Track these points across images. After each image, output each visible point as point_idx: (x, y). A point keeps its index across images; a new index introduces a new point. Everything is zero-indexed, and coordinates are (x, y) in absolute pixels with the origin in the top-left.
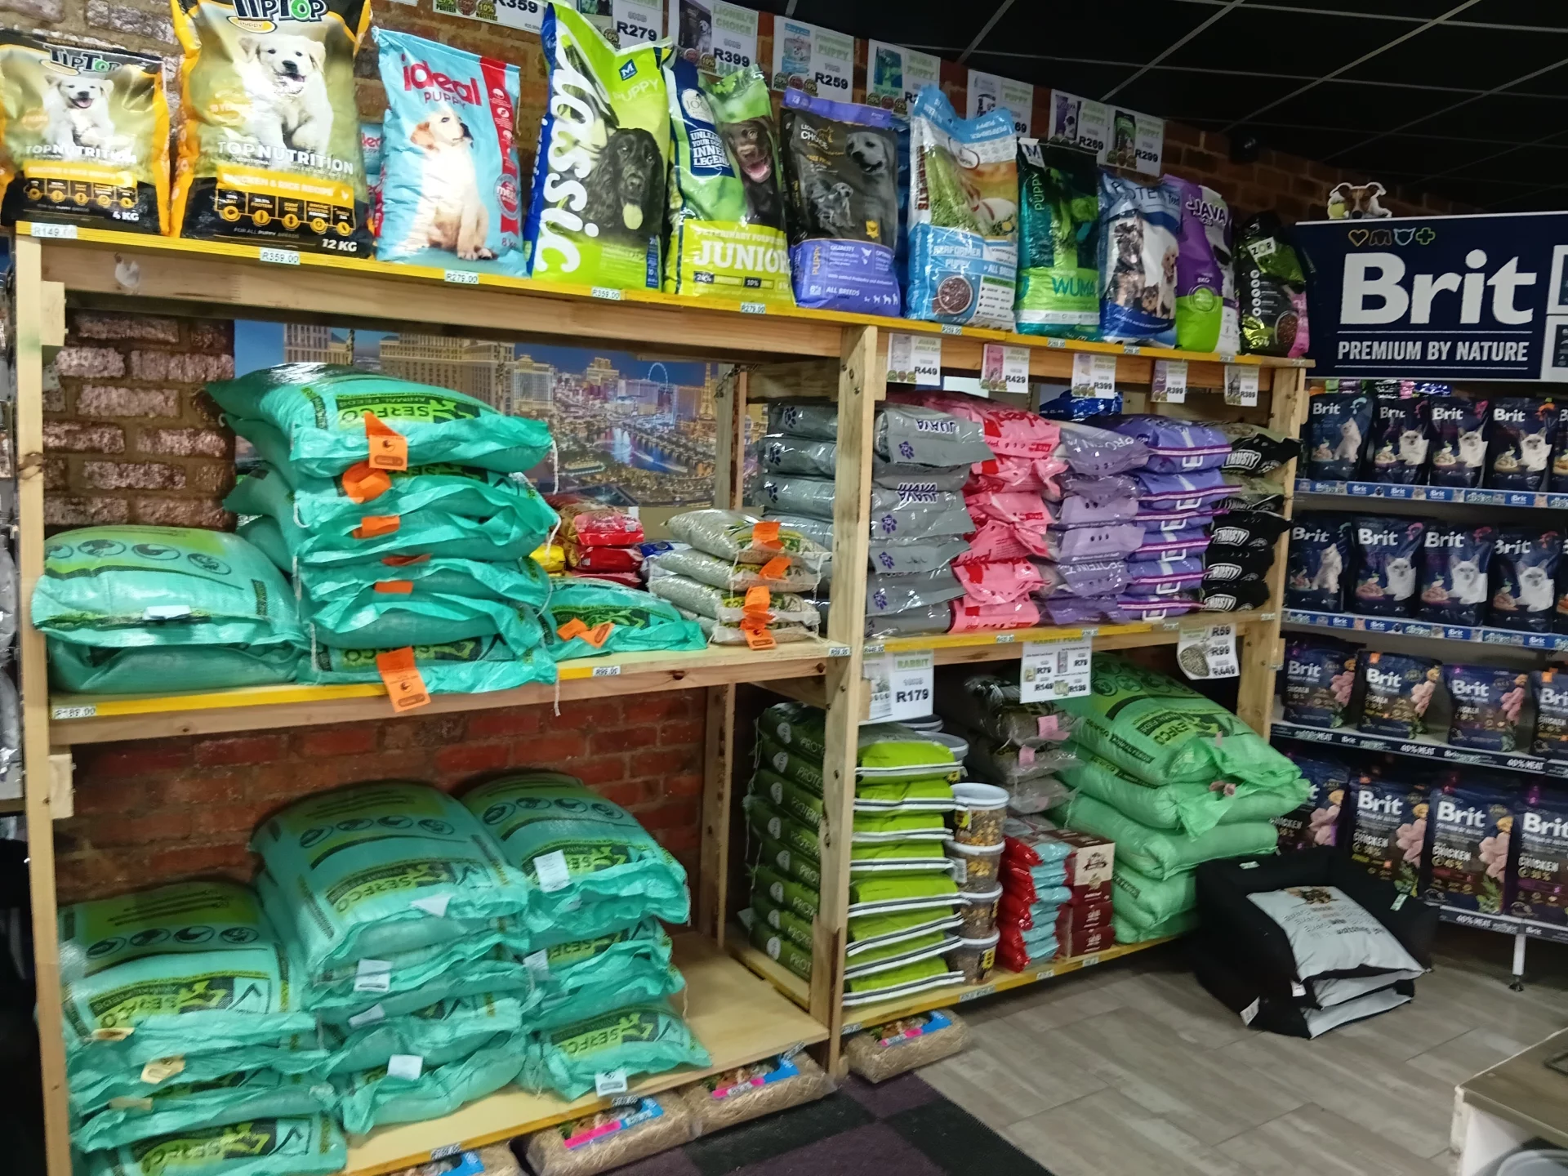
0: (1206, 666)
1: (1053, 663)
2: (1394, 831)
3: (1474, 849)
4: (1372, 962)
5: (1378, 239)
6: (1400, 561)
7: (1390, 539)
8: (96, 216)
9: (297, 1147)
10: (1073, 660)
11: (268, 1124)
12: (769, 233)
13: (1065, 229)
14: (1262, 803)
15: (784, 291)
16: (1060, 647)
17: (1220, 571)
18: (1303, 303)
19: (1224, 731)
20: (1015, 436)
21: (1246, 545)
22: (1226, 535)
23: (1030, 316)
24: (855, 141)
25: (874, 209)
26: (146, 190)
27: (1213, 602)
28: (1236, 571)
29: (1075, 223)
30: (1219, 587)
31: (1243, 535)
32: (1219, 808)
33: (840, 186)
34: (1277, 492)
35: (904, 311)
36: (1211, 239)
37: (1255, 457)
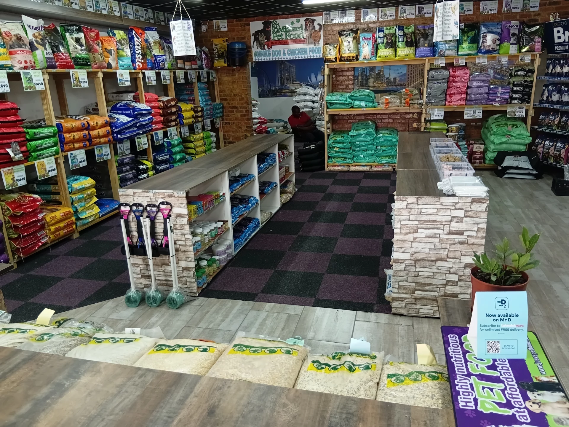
0: (515, 115)
1: (472, 112)
2: (549, 149)
3: (560, 152)
5: (558, 25)
6: (555, 93)
7: (554, 88)
8: (332, 61)
9: (349, 161)
10: (477, 111)
11: (346, 158)
12: (409, 48)
13: (465, 38)
14: (519, 141)
15: (412, 56)
16: (474, 109)
17: (515, 96)
18: (540, 40)
19: (517, 127)
20: (459, 73)
21: (523, 91)
22: (517, 88)
23: (460, 53)
24: (427, 32)
25: (427, 42)
26: (336, 58)
27: (514, 102)
28: (520, 96)
29: (468, 37)
30: (516, 99)
31: (522, 88)
32: (504, 140)
33: (422, 39)
34: (531, 79)
35: (434, 56)
36: (512, 32)
37: (524, 73)
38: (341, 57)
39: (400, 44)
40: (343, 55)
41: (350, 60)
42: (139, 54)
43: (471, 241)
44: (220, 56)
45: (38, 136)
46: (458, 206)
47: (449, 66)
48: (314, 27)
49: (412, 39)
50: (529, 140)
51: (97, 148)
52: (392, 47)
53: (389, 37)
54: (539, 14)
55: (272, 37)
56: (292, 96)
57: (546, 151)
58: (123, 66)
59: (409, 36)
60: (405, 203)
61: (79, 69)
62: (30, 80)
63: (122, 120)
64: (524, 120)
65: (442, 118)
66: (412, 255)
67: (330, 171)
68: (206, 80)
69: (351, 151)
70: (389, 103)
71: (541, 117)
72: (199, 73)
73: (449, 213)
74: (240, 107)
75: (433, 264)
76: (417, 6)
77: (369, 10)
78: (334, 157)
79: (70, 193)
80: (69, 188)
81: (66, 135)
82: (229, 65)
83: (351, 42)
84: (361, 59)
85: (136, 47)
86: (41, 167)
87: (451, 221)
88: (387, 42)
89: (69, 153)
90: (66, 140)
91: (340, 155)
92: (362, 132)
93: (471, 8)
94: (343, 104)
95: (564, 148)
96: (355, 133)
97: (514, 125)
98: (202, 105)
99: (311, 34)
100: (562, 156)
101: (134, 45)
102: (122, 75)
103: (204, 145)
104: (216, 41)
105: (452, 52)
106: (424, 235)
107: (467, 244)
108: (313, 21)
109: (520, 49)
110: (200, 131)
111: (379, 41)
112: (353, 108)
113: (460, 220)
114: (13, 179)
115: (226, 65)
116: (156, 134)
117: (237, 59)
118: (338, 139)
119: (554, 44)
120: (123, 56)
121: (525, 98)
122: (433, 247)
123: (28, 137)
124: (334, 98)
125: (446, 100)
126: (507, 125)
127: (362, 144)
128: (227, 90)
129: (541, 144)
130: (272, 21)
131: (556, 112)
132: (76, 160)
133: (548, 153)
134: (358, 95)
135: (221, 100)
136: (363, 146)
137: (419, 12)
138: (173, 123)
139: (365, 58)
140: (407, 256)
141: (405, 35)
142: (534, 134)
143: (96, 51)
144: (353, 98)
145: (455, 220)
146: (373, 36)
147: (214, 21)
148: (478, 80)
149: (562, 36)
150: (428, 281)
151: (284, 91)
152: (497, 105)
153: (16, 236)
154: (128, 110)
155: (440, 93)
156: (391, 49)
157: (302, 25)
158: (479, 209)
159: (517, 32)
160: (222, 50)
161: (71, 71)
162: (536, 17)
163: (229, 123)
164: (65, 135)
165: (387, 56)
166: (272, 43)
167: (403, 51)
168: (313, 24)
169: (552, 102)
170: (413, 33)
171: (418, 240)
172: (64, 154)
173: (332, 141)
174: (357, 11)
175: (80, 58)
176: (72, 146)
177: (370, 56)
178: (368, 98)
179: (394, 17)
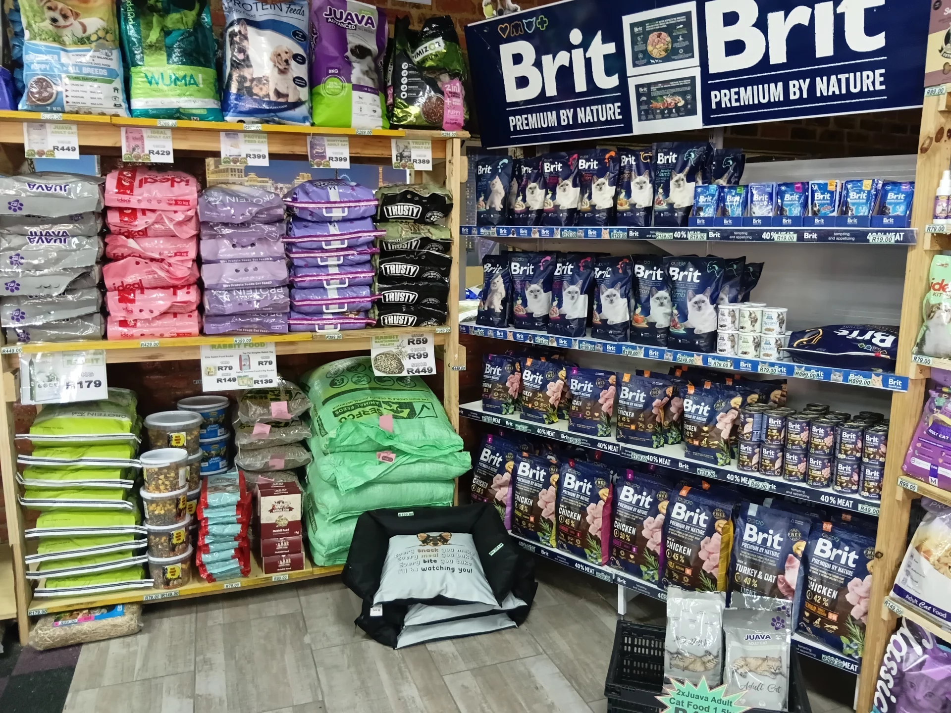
0: (401, 369)
1: (235, 363)
2: (537, 494)
3: (583, 511)
4: (449, 595)
6: (534, 287)
7: (530, 270)
10: (254, 360)
13: (155, 36)
14: (427, 469)
16: (240, 351)
17: (395, 296)
18: (459, 87)
19: (412, 414)
20: (149, 194)
21: (419, 278)
22: (395, 269)
27: (391, 319)
28: (412, 296)
29: (166, 32)
30: (396, 308)
31: (413, 269)
32: (373, 470)
34: (444, 235)
35: (14, 105)
36: (353, 40)
37: (416, 209)
50: (462, 462)
57: (524, 500)
64: (433, 385)
65: (102, 393)
71: (490, 371)
95: (594, 497)
97: (402, 406)
100: (593, 530)
105: (101, 96)
109: (390, 110)
119: (505, 109)
121: (430, 310)
125: (104, 312)
126: (377, 406)
129: (502, 470)
133: (535, 510)
142: (474, 436)
152: (329, 334)
155: (67, 281)
169: (529, 321)
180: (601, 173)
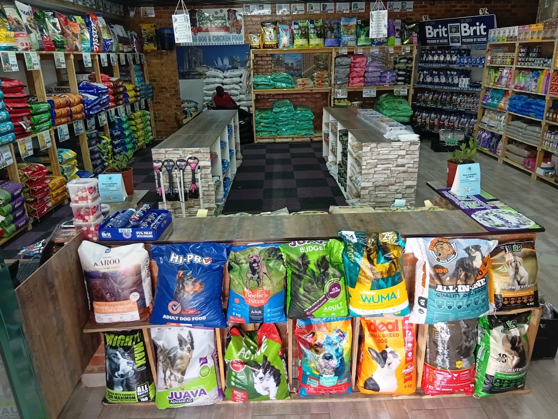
0: (400, 94)
1: (369, 92)
2: (426, 119)
3: (434, 120)
5: (429, 24)
6: (428, 76)
7: (428, 72)
8: (256, 48)
9: (273, 134)
10: (372, 91)
11: (271, 132)
12: (319, 39)
13: (363, 32)
14: (404, 114)
15: (322, 45)
16: (370, 89)
17: (400, 78)
18: (416, 35)
19: (401, 103)
20: (359, 60)
21: (405, 74)
22: (401, 73)
23: (358, 44)
24: (333, 26)
25: (333, 34)
26: (260, 45)
27: (399, 83)
28: (403, 78)
29: (365, 31)
30: (400, 81)
31: (404, 73)
32: (393, 113)
33: (329, 32)
34: (411, 66)
35: (339, 46)
36: (396, 28)
37: (406, 60)
38: (264, 45)
39: (312, 35)
40: (266, 43)
41: (272, 48)
42: (95, 38)
43: (410, 170)
44: (150, 40)
45: (38, 111)
46: (402, 148)
47: (350, 54)
48: (236, 17)
49: (321, 32)
50: (411, 113)
51: (75, 123)
52: (305, 38)
53: (303, 29)
54: (413, 15)
55: (198, 24)
56: (200, 78)
57: (423, 120)
58: (85, 49)
59: (318, 29)
60: (369, 148)
61: (58, 51)
62: (30, 60)
63: (90, 98)
64: (406, 97)
65: (346, 97)
66: (373, 183)
67: (259, 143)
68: (139, 62)
69: (275, 126)
70: (305, 84)
71: (419, 95)
72: (134, 55)
73: (396, 152)
74: (170, 88)
75: (387, 188)
76: (322, 4)
77: (283, 5)
78: (261, 131)
79: (60, 163)
80: (59, 158)
81: (57, 111)
82: (158, 49)
83: (272, 32)
84: (281, 47)
85: (93, 31)
86: (41, 138)
87: (398, 158)
88: (302, 33)
89: (58, 127)
90: (57, 115)
91: (266, 129)
92: (283, 109)
93: (364, 7)
94: (267, 85)
95: (437, 117)
96: (278, 110)
98: (138, 85)
99: (234, 24)
100: (436, 124)
101: (92, 30)
102: (86, 57)
103: (142, 123)
104: (144, 26)
105: (353, 43)
106: (381, 169)
107: (407, 172)
108: (235, 11)
109: (402, 41)
110: (138, 109)
111: (295, 32)
112: (276, 88)
113: (403, 157)
114: (25, 149)
115: (156, 49)
116: (110, 111)
117: (166, 44)
118: (264, 115)
119: (426, 39)
120: (84, 40)
121: (407, 81)
122: (386, 176)
123: (31, 112)
124: (259, 80)
125: (349, 82)
126: (394, 101)
127: (284, 119)
128: (155, 72)
129: (419, 115)
130: (197, 10)
131: (429, 91)
132: (62, 134)
133: (425, 122)
134: (279, 77)
135: (150, 81)
136: (285, 121)
137: (324, 9)
138: (121, 102)
139: (284, 46)
140: (370, 184)
141: (315, 28)
142: (414, 108)
143: (68, 35)
144: (275, 80)
145: (400, 157)
146: (290, 28)
147: (141, 8)
148: (372, 66)
149: (432, 32)
150: (383, 200)
151: (192, 73)
152: (387, 86)
153: (32, 200)
154: (92, 89)
155: (344, 76)
156: (305, 40)
157: (225, 15)
158: (415, 149)
159: (400, 28)
160: (151, 35)
161: (54, 53)
162: (411, 17)
163: (159, 103)
164: (55, 110)
165: (302, 45)
166: (198, 30)
167: (315, 41)
168: (235, 15)
169: (427, 83)
170: (321, 26)
171: (377, 172)
172: (55, 128)
173: (258, 117)
174: (273, 5)
175: (58, 42)
176: (60, 121)
177: (289, 45)
178: (287, 80)
179: (303, 12)
180: (442, 54)
